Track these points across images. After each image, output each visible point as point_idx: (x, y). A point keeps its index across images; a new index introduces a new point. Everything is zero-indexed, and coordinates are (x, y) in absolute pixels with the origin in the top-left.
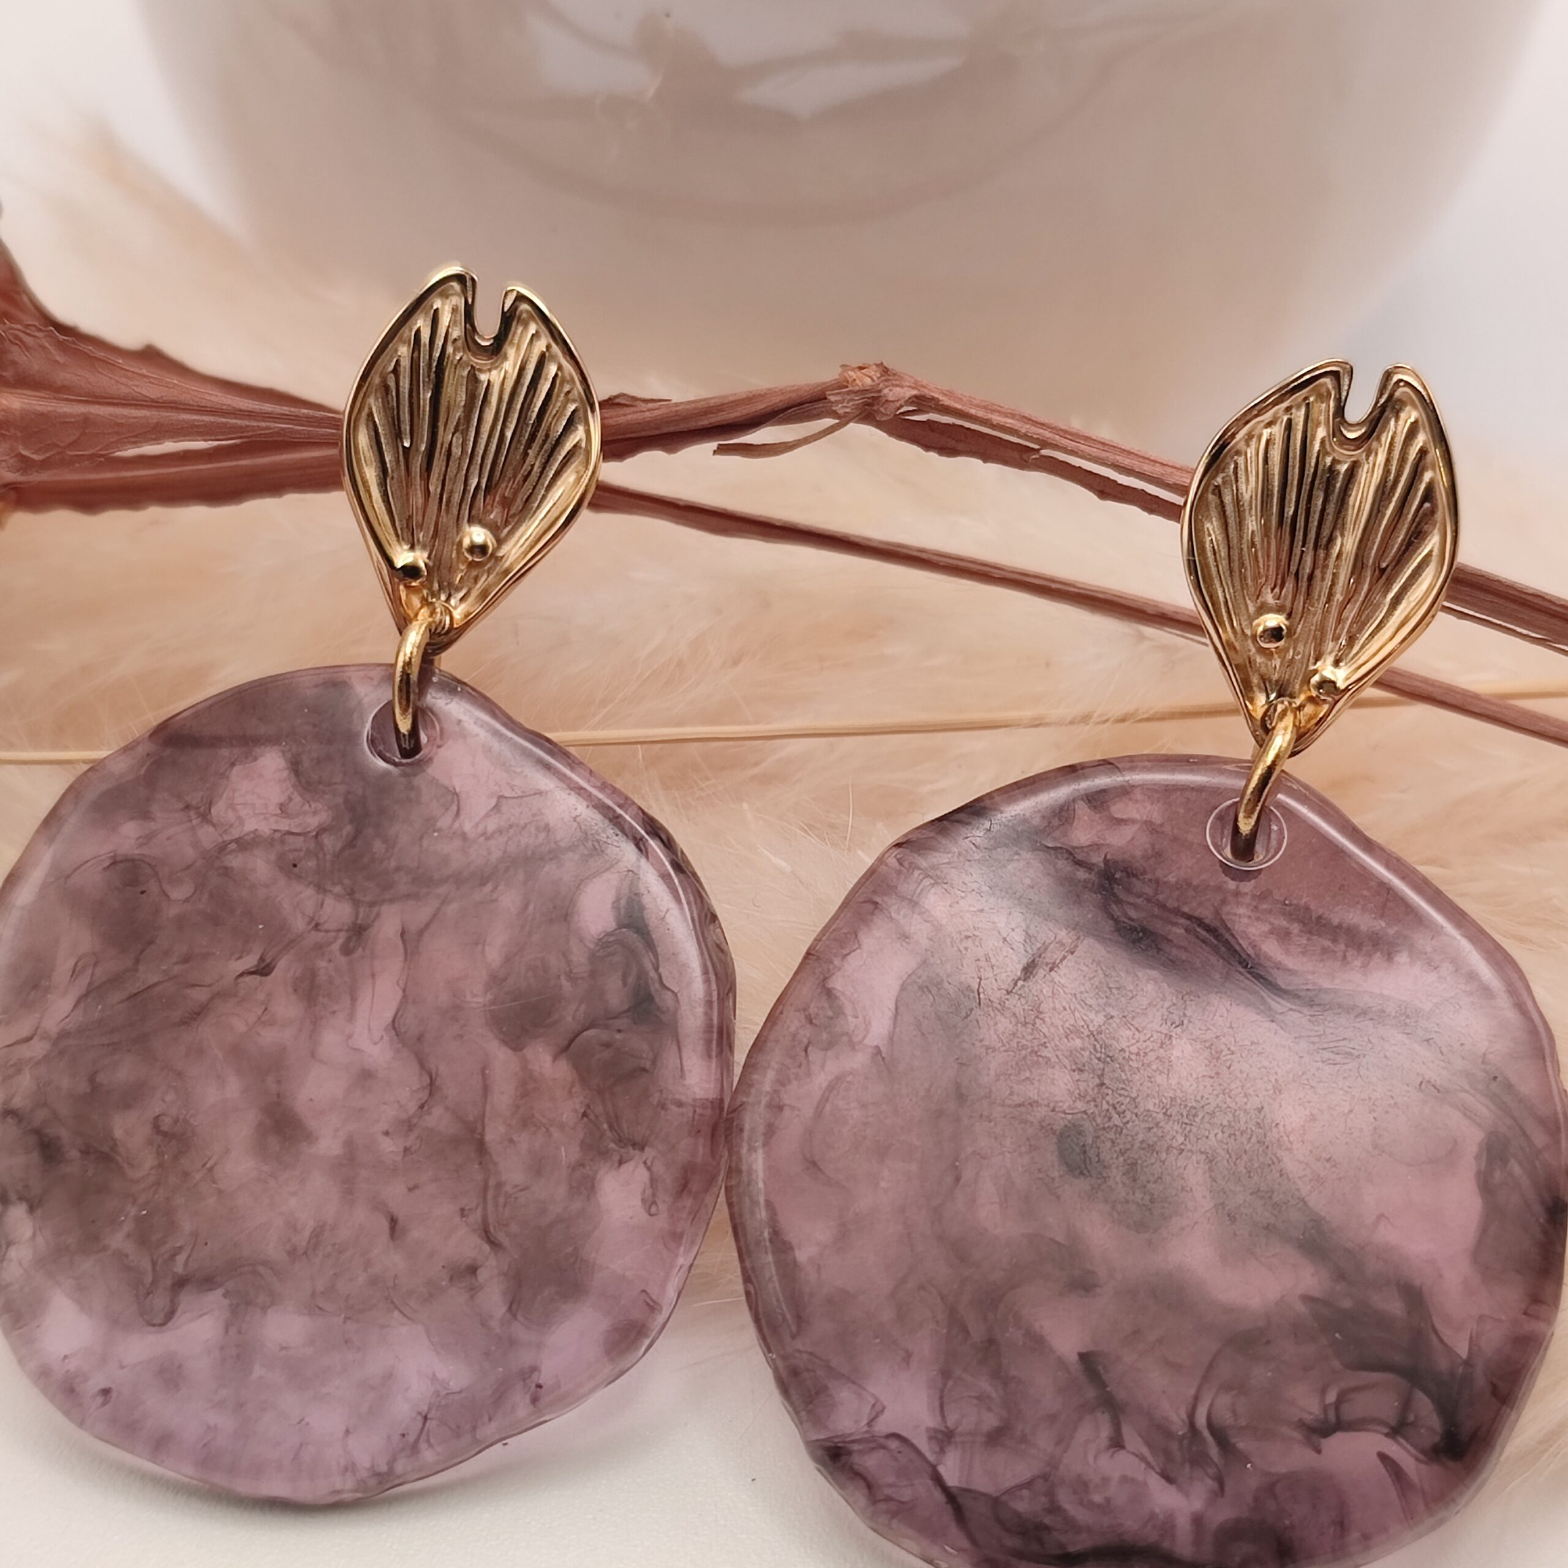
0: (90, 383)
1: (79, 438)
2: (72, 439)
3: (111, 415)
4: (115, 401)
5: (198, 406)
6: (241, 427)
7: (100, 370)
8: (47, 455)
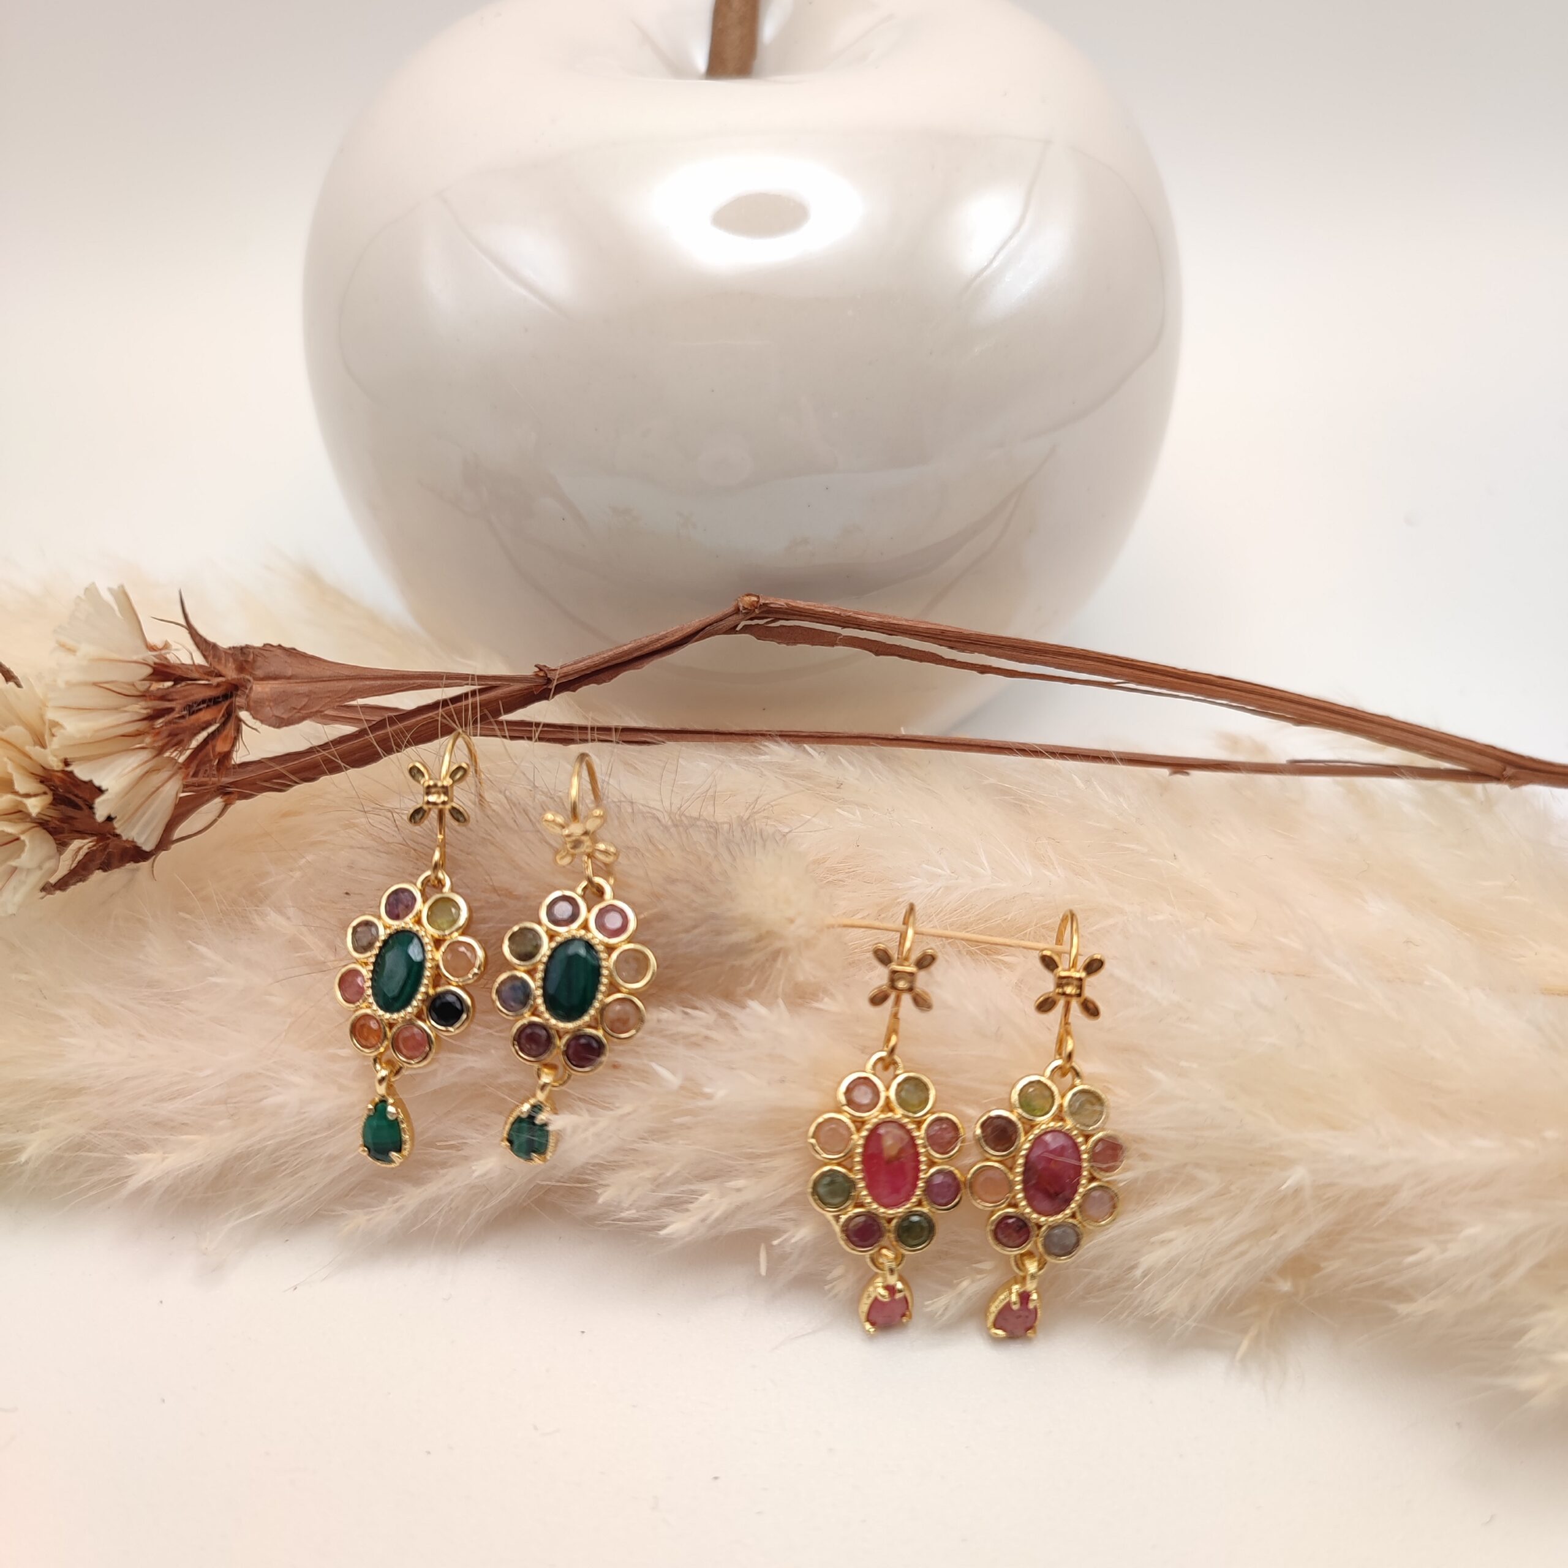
1: (307, 703)
2: (303, 703)
4: (324, 679)
6: (399, 685)
8: (290, 714)
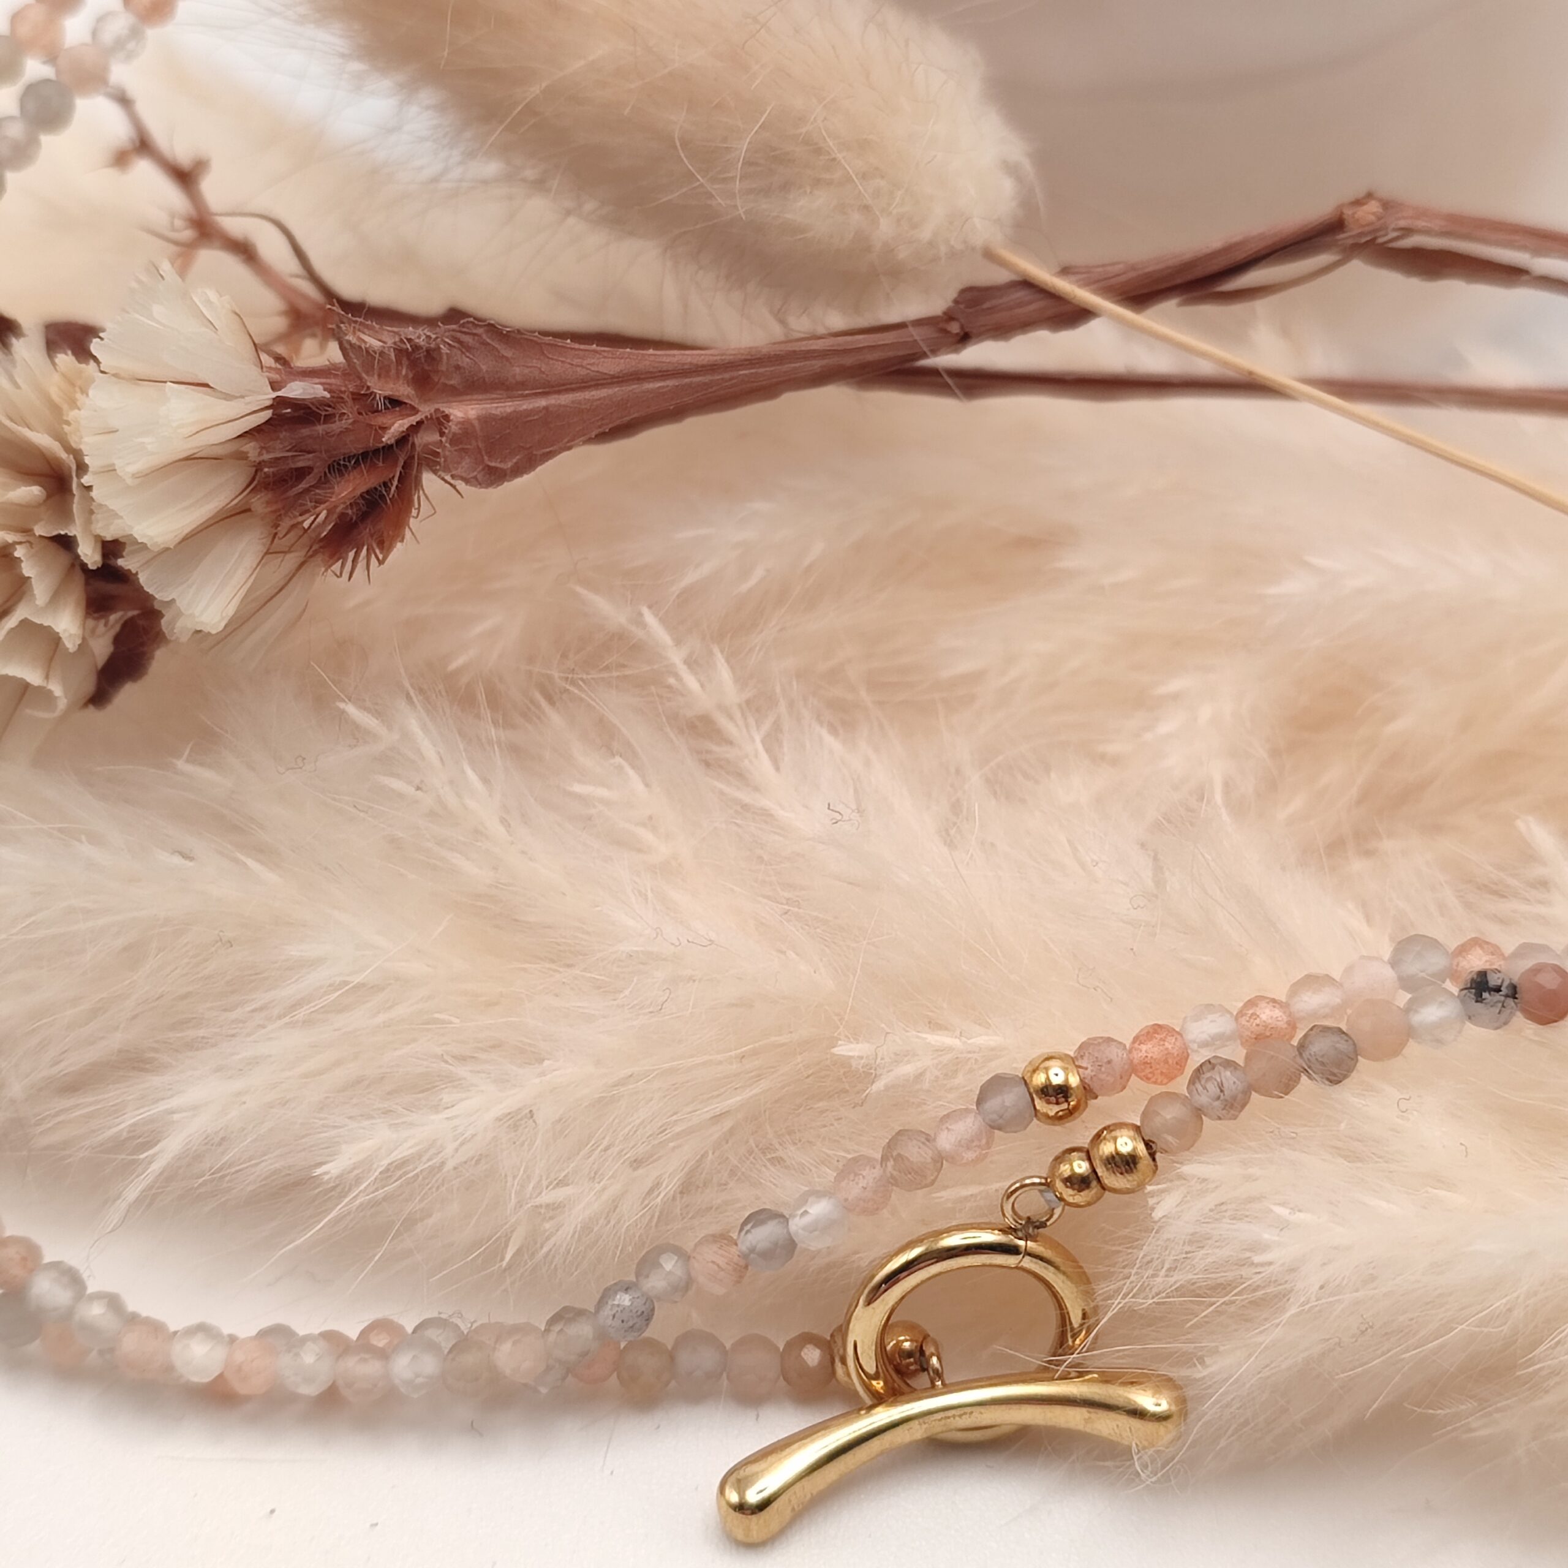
0: (544, 373)
3: (573, 402)
4: (574, 386)
5: (660, 371)
7: (550, 356)
